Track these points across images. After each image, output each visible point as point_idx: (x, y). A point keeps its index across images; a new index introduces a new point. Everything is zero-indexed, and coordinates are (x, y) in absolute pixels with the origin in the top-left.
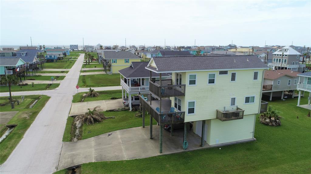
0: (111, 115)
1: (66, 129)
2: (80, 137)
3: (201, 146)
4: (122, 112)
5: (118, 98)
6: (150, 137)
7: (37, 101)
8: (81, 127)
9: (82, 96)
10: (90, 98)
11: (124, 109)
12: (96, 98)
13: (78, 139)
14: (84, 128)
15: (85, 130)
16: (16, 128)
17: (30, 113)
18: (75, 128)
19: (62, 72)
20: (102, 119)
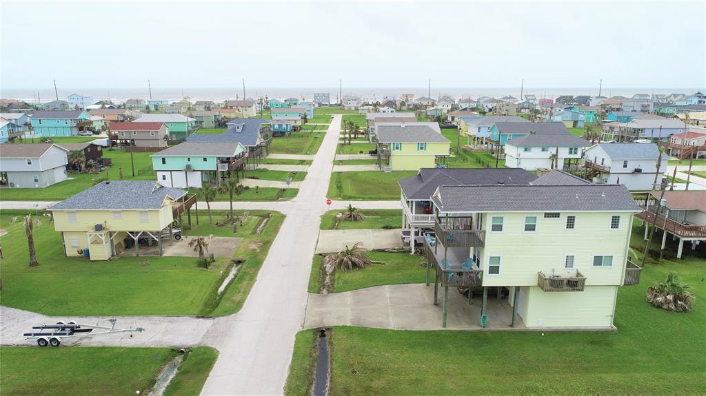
0: (379, 258)
1: (312, 275)
2: (332, 289)
3: (511, 326)
4: (398, 254)
5: (394, 228)
6: (433, 301)
7: (267, 222)
8: (333, 274)
9: (336, 217)
10: (348, 223)
11: (403, 249)
12: (359, 224)
13: (329, 292)
14: (337, 275)
15: (339, 278)
16: (245, 266)
17: (260, 242)
18: (325, 274)
19: (302, 162)
20: (365, 263)
